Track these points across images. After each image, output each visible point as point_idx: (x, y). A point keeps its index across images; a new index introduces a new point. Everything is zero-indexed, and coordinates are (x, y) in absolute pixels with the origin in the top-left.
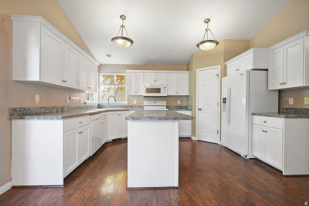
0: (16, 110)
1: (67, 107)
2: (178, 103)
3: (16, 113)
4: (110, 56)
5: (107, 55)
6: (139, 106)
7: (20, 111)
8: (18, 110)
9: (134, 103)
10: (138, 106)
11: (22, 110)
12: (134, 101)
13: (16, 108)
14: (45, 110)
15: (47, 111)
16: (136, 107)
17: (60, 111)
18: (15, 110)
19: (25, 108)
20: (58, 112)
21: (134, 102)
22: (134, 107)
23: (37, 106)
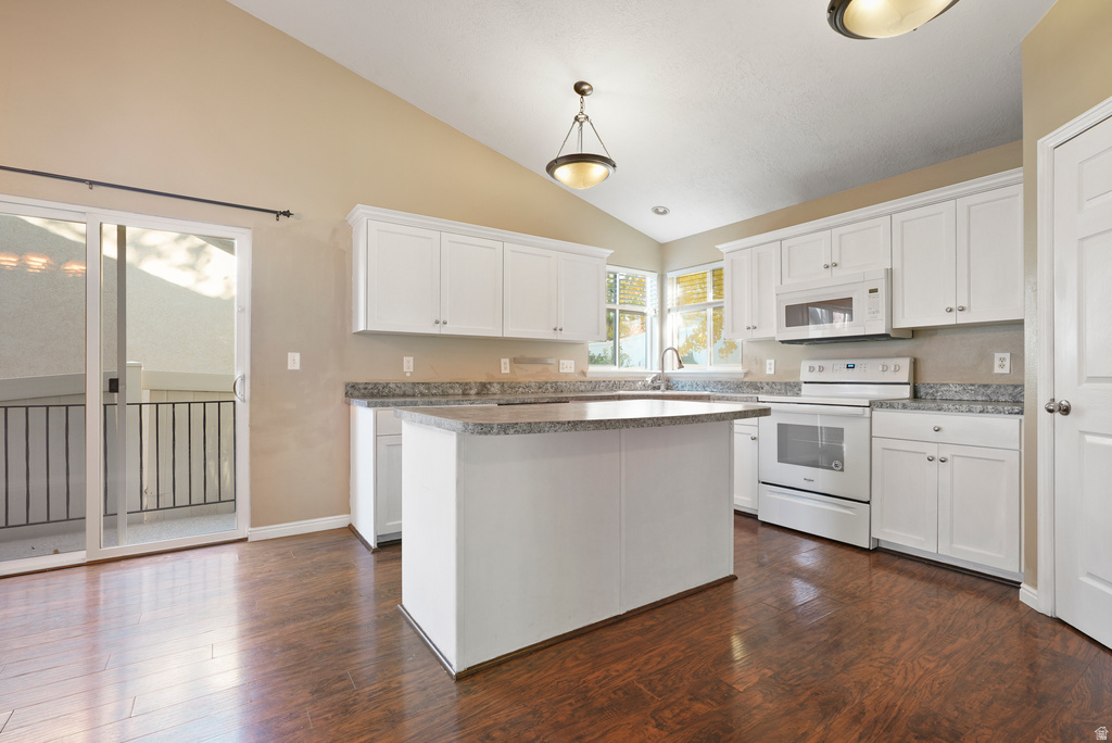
0: (357, 387)
1: (502, 384)
2: (997, 370)
3: (356, 393)
4: (665, 212)
5: (656, 211)
6: (786, 384)
7: (366, 389)
8: (361, 386)
9: (768, 372)
10: (781, 384)
11: (370, 387)
12: (768, 361)
13: (357, 384)
14: (429, 389)
15: (434, 391)
16: (772, 387)
17: (473, 392)
18: (354, 386)
19: (375, 384)
20: (468, 394)
21: (768, 366)
22: (766, 387)
23: (408, 381)
